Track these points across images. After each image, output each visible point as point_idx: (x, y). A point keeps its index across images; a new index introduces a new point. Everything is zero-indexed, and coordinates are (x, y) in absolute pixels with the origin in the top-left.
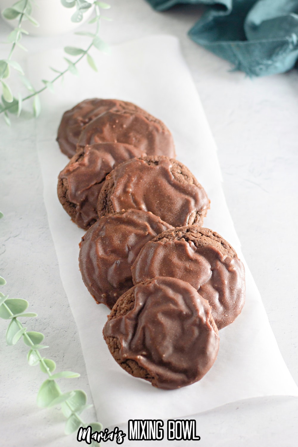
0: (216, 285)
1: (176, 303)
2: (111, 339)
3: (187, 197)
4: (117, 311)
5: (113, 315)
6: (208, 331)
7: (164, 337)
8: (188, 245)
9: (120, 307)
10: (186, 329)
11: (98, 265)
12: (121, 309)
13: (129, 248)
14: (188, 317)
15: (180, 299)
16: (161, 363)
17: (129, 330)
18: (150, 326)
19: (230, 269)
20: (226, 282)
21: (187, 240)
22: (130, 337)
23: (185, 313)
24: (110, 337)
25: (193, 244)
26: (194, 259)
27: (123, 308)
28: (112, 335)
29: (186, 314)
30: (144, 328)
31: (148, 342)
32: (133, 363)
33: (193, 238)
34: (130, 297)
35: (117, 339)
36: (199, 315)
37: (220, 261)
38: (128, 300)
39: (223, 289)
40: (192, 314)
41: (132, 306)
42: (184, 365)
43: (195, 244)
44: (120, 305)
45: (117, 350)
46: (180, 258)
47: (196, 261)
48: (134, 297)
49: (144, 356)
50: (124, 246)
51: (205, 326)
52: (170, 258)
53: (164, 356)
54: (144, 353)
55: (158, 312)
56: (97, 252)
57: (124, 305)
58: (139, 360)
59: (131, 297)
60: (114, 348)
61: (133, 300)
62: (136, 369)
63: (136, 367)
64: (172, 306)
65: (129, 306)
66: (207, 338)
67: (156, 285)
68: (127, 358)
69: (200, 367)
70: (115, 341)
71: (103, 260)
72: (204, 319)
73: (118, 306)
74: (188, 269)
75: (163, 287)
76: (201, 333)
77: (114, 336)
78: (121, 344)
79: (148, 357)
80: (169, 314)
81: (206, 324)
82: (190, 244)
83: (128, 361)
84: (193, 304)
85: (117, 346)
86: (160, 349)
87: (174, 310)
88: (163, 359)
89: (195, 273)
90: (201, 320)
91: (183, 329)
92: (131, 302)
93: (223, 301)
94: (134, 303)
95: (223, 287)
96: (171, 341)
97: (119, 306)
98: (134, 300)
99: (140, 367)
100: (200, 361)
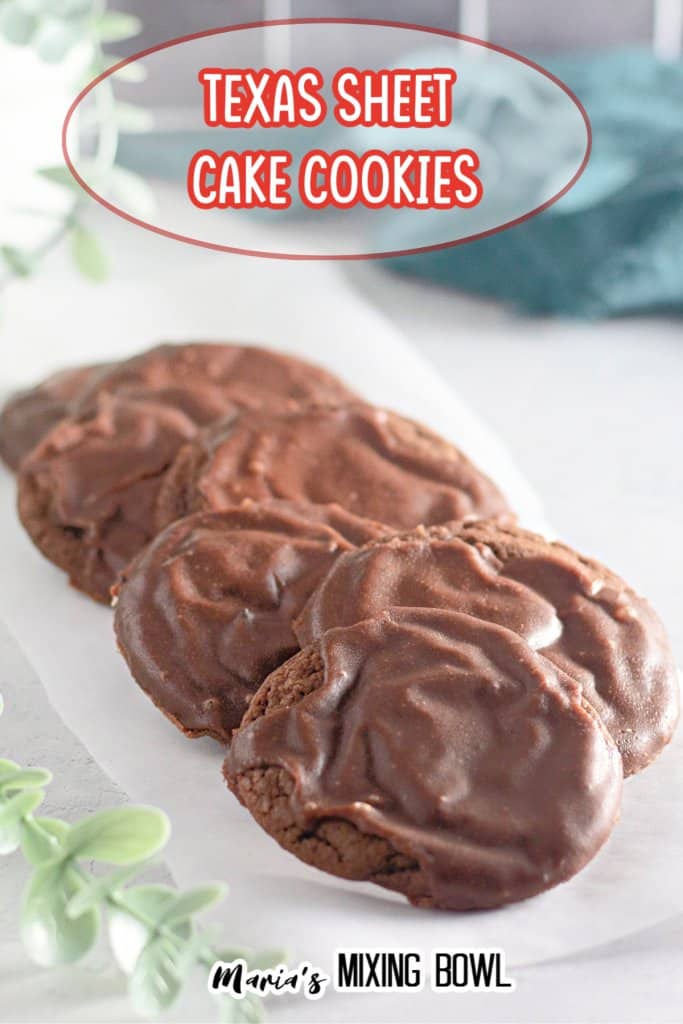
0: (582, 653)
1: (464, 663)
2: (256, 774)
3: (443, 488)
4: (266, 703)
5: (255, 715)
6: (583, 727)
7: (438, 751)
8: (473, 550)
9: (277, 690)
10: (506, 728)
11: (183, 623)
12: (282, 694)
13: (278, 584)
14: (507, 695)
15: (474, 654)
16: (437, 821)
17: (317, 740)
18: (386, 725)
19: (621, 613)
20: (614, 644)
21: (472, 541)
22: (321, 762)
23: (497, 685)
24: (252, 769)
25: (488, 551)
26: (501, 586)
27: (289, 690)
28: (259, 759)
29: (502, 687)
30: (364, 734)
31: (385, 767)
32: (339, 828)
33: (487, 539)
34: (306, 660)
35: (279, 767)
36: (545, 685)
37: (585, 595)
38: (301, 668)
39: (608, 661)
40: (523, 686)
41: (317, 683)
42: (518, 823)
43: (496, 552)
44: (276, 686)
45: (281, 799)
46: (454, 581)
47: (507, 591)
48: (320, 658)
49: (375, 805)
50: (261, 576)
51: (571, 714)
52: (423, 582)
53: (444, 799)
54: (375, 798)
55: (408, 685)
56: (174, 594)
57: (289, 682)
58: (361, 813)
59: (310, 662)
60: (271, 798)
61: (317, 668)
62: (353, 843)
63: (353, 837)
64: (450, 669)
65: (307, 682)
66: (584, 746)
67: (390, 624)
68: (319, 815)
69: (571, 827)
70: (270, 776)
71: (198, 609)
72: (565, 699)
73: (269, 690)
74: (485, 609)
75: (415, 628)
76: (557, 734)
77: (266, 760)
78: (293, 780)
79: (391, 807)
80: (443, 690)
81: (574, 711)
82: (480, 550)
83: (324, 826)
84: (522, 660)
85: (280, 789)
86: (430, 782)
87: (460, 678)
88: (443, 808)
89: (507, 616)
90: (553, 699)
91: (497, 731)
92: (310, 674)
93: (610, 692)
94: (323, 674)
95: (605, 654)
96: (461, 761)
97: (273, 689)
98: (322, 667)
99: (365, 835)
100: (568, 811)
